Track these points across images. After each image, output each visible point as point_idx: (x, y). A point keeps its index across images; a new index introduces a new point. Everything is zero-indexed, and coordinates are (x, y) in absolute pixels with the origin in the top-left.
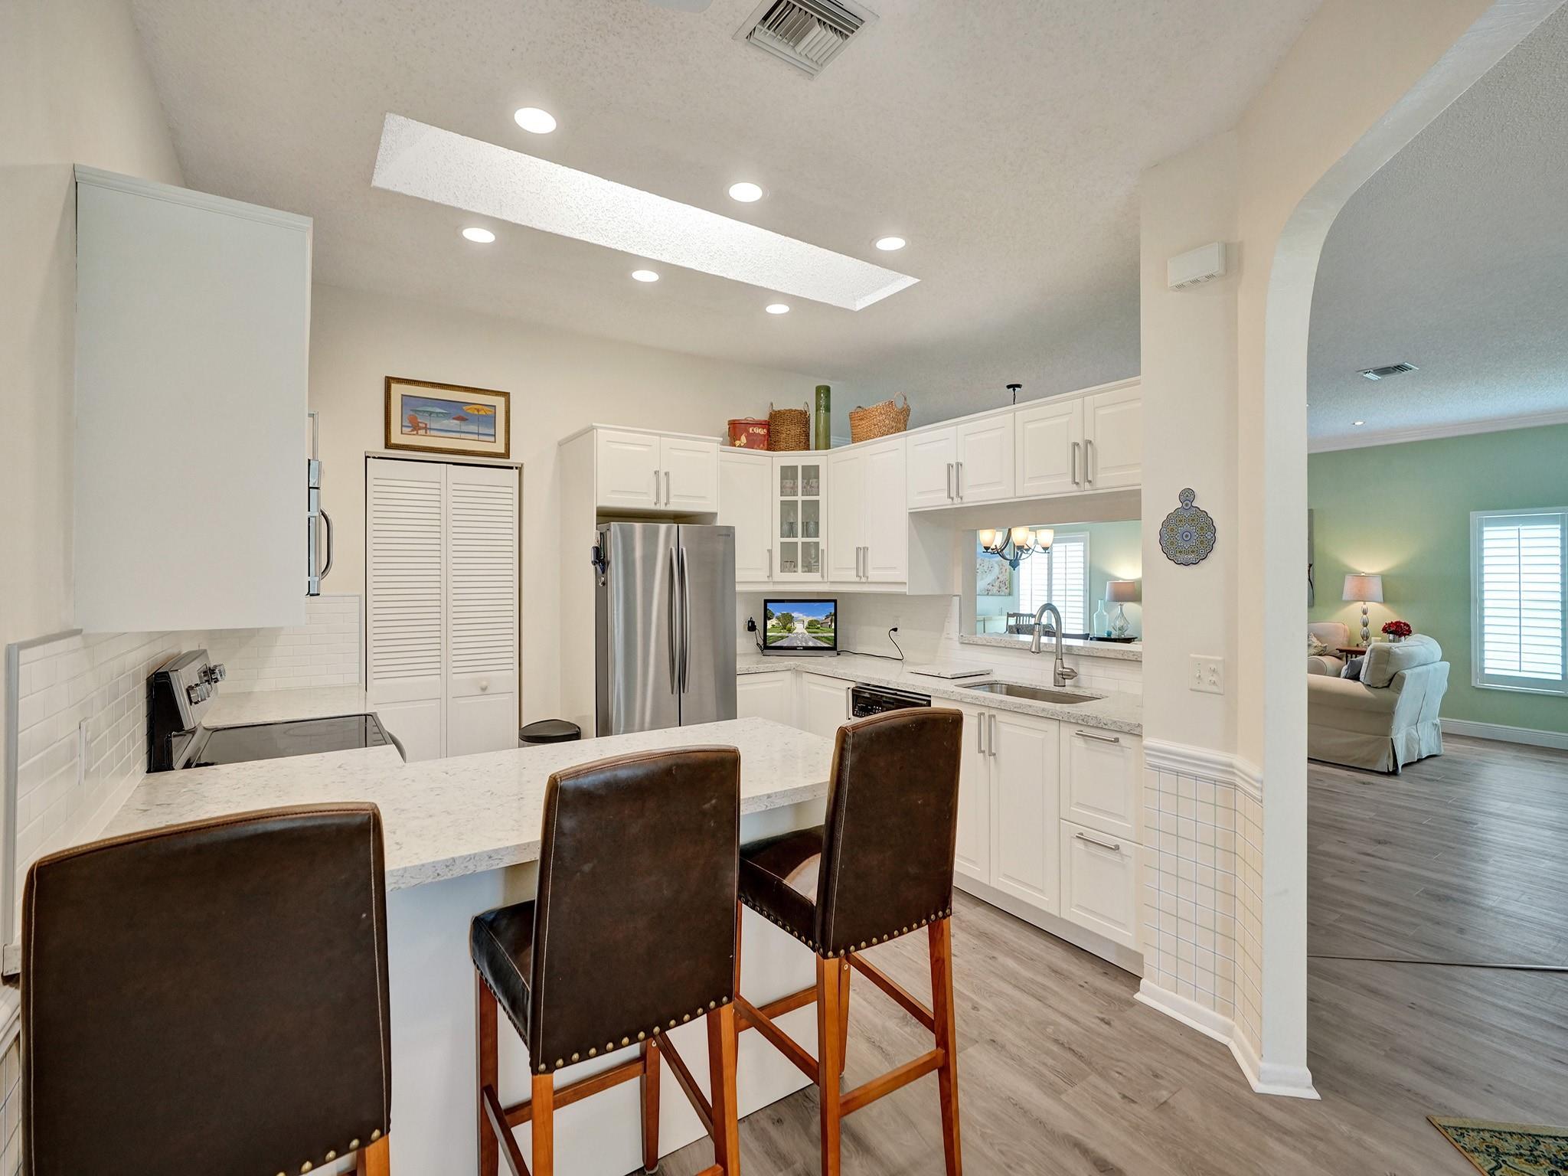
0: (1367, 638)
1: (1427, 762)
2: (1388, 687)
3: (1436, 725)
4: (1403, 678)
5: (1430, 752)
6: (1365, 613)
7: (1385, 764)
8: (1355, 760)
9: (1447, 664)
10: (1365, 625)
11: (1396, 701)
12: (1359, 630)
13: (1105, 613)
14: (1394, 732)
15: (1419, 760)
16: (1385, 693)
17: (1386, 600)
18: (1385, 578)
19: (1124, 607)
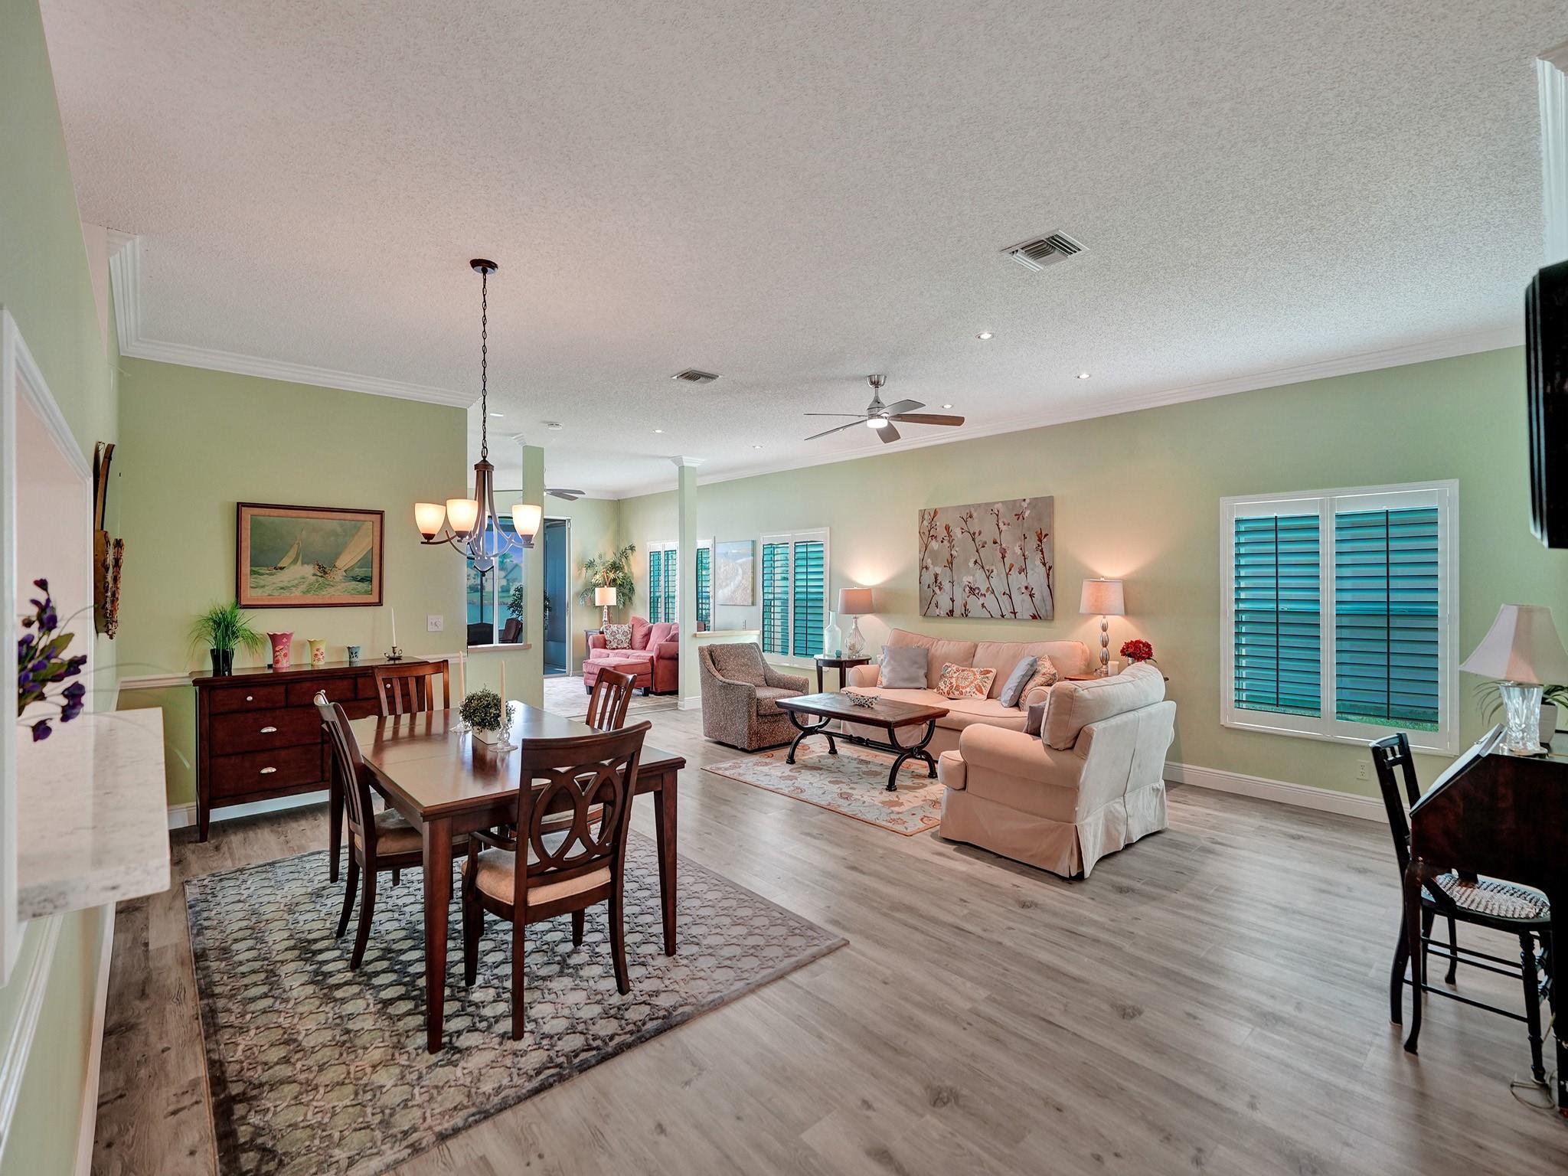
0: (1107, 661)
1: (1143, 848)
2: (1072, 748)
3: (1158, 790)
4: (1090, 737)
5: (1147, 831)
6: (1104, 629)
7: (1066, 866)
8: (1032, 856)
9: (1172, 705)
10: (1105, 645)
11: (1079, 771)
12: (1100, 651)
13: (837, 629)
14: (1079, 816)
15: (1128, 846)
16: (1067, 758)
17: (1127, 612)
18: (1128, 586)
19: (858, 621)
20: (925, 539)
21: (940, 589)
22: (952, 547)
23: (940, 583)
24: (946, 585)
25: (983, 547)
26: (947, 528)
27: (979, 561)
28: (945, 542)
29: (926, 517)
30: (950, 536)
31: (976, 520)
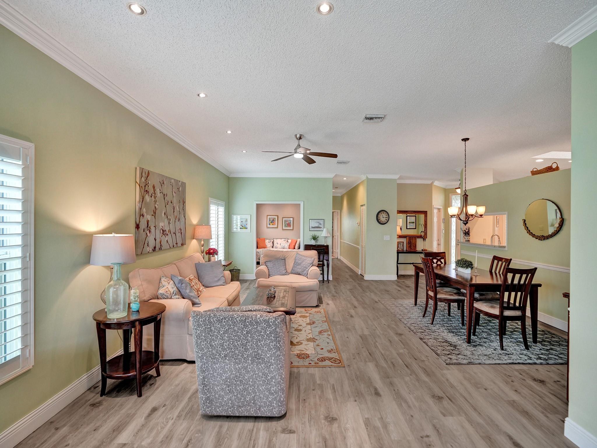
6: (203, 246)
10: (203, 252)
20: (143, 191)
21: (150, 232)
22: (155, 202)
23: (150, 227)
24: (153, 229)
25: (168, 204)
26: (154, 187)
27: (166, 213)
28: (153, 197)
29: (143, 174)
30: (155, 193)
31: (165, 186)
